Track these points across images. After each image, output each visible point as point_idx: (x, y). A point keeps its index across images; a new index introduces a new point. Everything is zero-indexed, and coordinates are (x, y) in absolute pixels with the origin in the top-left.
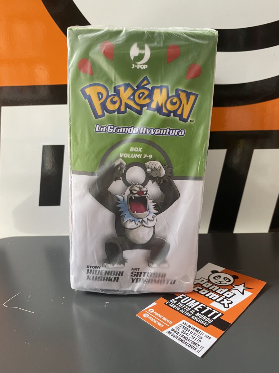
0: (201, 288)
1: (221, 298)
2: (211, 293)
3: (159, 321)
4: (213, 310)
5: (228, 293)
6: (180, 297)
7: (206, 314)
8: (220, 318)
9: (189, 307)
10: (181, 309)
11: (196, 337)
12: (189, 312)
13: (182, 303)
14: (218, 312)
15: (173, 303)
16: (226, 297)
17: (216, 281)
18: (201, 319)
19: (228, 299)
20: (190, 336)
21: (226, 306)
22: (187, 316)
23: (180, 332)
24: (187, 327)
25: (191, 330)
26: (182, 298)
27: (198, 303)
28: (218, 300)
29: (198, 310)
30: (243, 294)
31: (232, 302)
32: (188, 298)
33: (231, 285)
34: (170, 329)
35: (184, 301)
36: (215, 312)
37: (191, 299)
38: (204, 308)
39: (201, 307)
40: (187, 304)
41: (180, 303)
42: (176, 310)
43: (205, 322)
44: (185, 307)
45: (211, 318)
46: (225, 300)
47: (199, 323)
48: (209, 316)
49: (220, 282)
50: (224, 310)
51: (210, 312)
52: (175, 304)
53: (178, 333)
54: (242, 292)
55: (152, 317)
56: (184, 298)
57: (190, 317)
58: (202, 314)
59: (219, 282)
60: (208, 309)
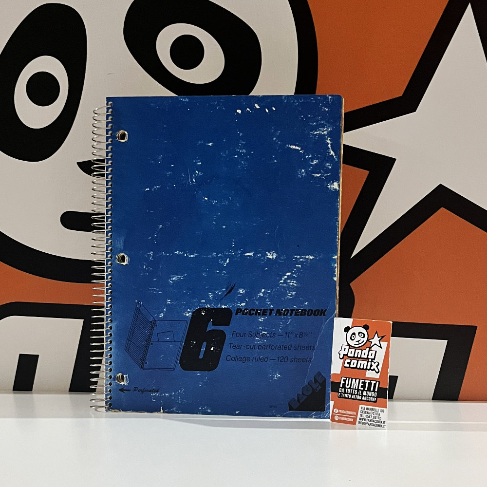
0: (349, 361)
1: (369, 363)
2: (360, 362)
3: (348, 417)
4: (372, 382)
5: (371, 352)
6: (342, 382)
7: (369, 390)
8: (380, 386)
9: (355, 389)
10: (352, 394)
11: (376, 416)
12: (357, 394)
13: (348, 388)
14: (375, 382)
15: (342, 393)
16: (372, 359)
17: (354, 342)
18: (369, 397)
19: (375, 361)
20: (372, 417)
21: (377, 371)
22: (359, 400)
23: (365, 418)
24: (365, 410)
25: (370, 411)
26: (344, 382)
27: (358, 380)
28: (368, 368)
29: (362, 389)
30: (381, 347)
31: (379, 364)
32: (348, 379)
33: (368, 340)
34: (358, 420)
35: (348, 385)
36: (373, 382)
37: (350, 379)
38: (364, 383)
39: (362, 383)
40: (352, 388)
41: (347, 389)
42: (348, 398)
43: (373, 397)
44: (352, 391)
45: (374, 391)
46: (373, 363)
47: (370, 401)
48: (372, 390)
49: (358, 341)
50: (377, 376)
51: (370, 384)
52: (345, 393)
53: (365, 420)
54: (379, 345)
55: (341, 416)
56: (345, 381)
57: (361, 400)
58: (367, 391)
59: (358, 343)
60: (368, 382)
